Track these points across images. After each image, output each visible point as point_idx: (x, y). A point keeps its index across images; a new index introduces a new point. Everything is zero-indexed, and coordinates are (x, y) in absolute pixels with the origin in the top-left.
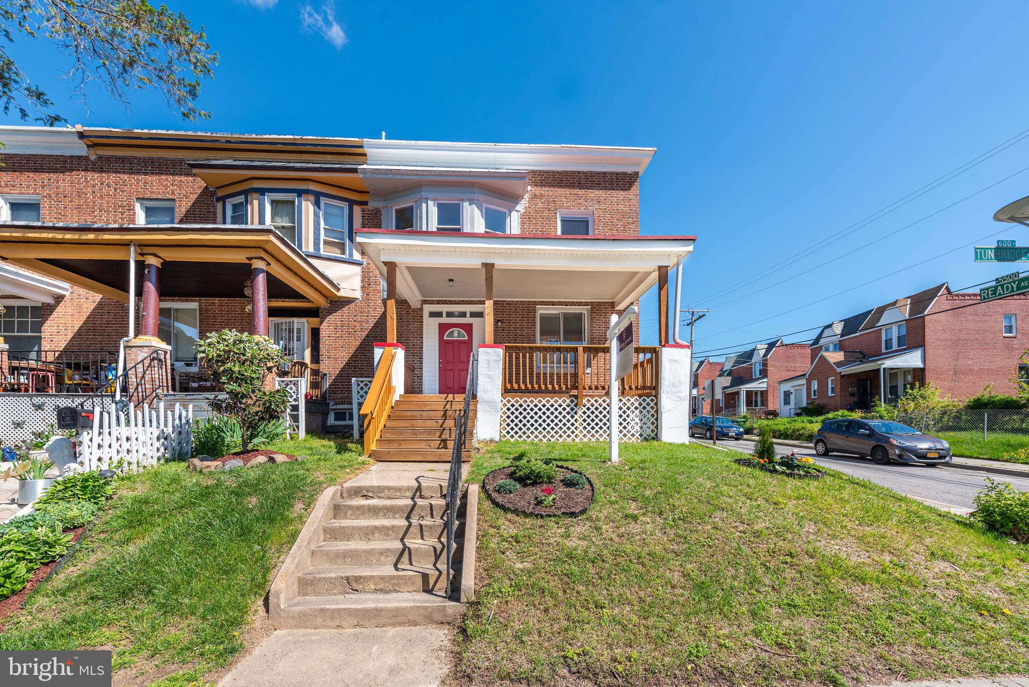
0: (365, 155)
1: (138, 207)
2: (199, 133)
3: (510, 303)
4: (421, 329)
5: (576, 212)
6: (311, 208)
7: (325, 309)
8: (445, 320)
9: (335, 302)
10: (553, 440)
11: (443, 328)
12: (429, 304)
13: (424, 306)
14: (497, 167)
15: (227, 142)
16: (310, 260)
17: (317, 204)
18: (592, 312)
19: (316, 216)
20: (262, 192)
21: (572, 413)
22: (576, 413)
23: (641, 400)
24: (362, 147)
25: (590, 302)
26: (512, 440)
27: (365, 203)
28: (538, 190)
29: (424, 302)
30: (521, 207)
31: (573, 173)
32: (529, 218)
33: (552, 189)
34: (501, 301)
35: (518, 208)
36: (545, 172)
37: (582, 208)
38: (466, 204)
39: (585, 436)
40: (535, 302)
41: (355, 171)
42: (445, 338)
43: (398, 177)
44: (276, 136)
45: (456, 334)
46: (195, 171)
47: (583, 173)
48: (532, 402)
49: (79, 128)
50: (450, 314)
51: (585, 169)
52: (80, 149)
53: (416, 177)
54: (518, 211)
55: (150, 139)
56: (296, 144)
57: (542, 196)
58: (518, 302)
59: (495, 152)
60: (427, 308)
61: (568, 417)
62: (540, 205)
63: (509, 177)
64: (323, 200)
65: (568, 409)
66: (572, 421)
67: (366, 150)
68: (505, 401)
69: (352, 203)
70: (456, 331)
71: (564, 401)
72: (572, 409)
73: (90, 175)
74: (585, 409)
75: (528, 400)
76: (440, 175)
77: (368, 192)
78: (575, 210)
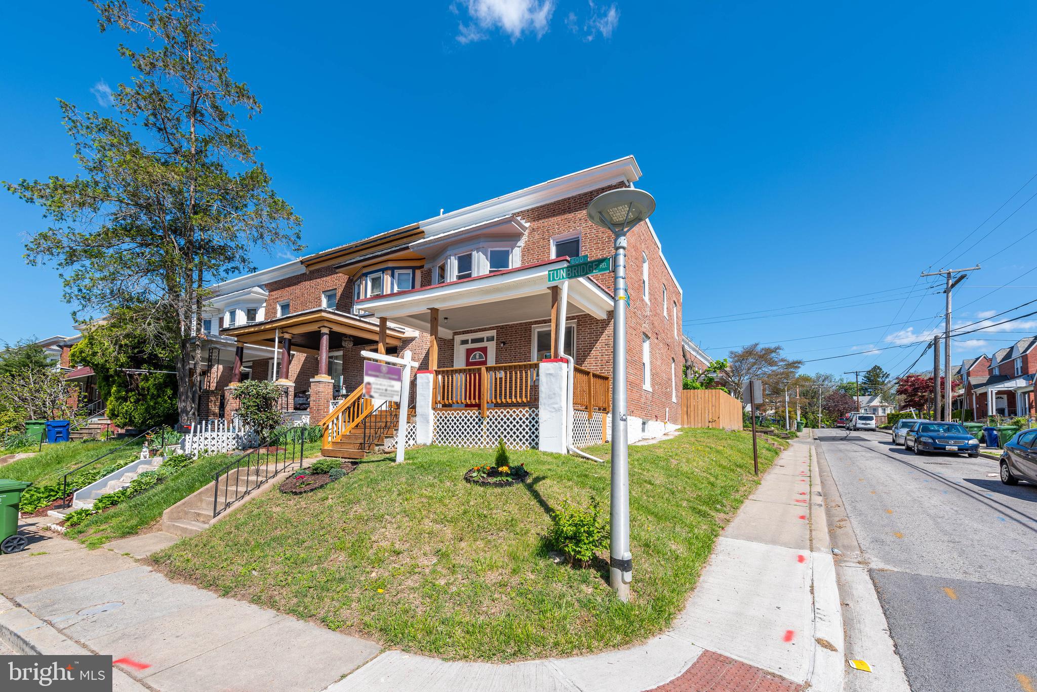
0: (423, 232)
1: (323, 296)
2: (344, 246)
3: (511, 326)
4: (452, 356)
5: (566, 235)
6: (389, 278)
7: (400, 347)
8: (471, 346)
9: (405, 341)
10: (465, 446)
11: (469, 352)
12: (458, 334)
13: (455, 336)
14: (505, 214)
15: (356, 246)
16: (362, 319)
17: (393, 276)
18: (578, 325)
19: (392, 284)
20: (366, 275)
21: (480, 423)
22: (482, 423)
23: (530, 412)
24: (418, 228)
25: (577, 316)
26: (440, 445)
27: (422, 267)
28: (536, 224)
29: (455, 334)
30: (521, 243)
31: (565, 200)
32: (528, 250)
33: (547, 220)
34: (505, 325)
35: (519, 244)
36: (542, 207)
37: (571, 230)
38: (474, 253)
39: (488, 443)
40: (531, 322)
41: (407, 248)
42: (470, 361)
43: (431, 245)
44: (376, 236)
45: (477, 357)
46: (337, 271)
47: (573, 197)
48: (453, 414)
49: (301, 259)
50: (474, 341)
51: (574, 194)
52: (303, 270)
53: (442, 242)
54: (519, 247)
55: (326, 255)
56: (385, 238)
57: (538, 228)
58: (517, 324)
59: (500, 203)
60: (458, 339)
61: (477, 426)
62: (537, 237)
63: (500, 224)
64: (397, 272)
65: (477, 420)
66: (479, 430)
67: (422, 229)
68: (436, 414)
69: (414, 269)
70: (478, 353)
71: (474, 413)
72: (479, 420)
73: (306, 282)
74: (488, 420)
75: (451, 413)
76: (455, 236)
77: (425, 258)
78: (566, 233)
